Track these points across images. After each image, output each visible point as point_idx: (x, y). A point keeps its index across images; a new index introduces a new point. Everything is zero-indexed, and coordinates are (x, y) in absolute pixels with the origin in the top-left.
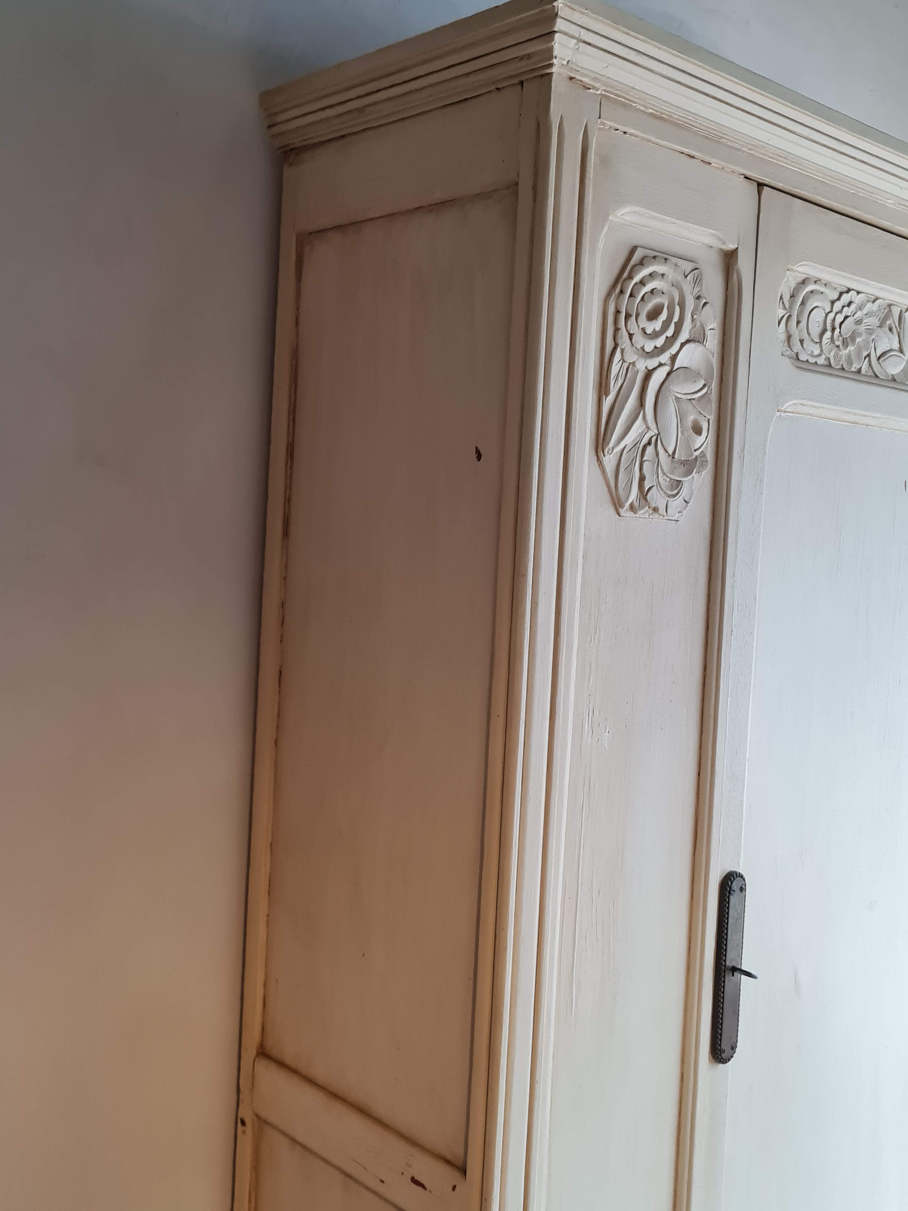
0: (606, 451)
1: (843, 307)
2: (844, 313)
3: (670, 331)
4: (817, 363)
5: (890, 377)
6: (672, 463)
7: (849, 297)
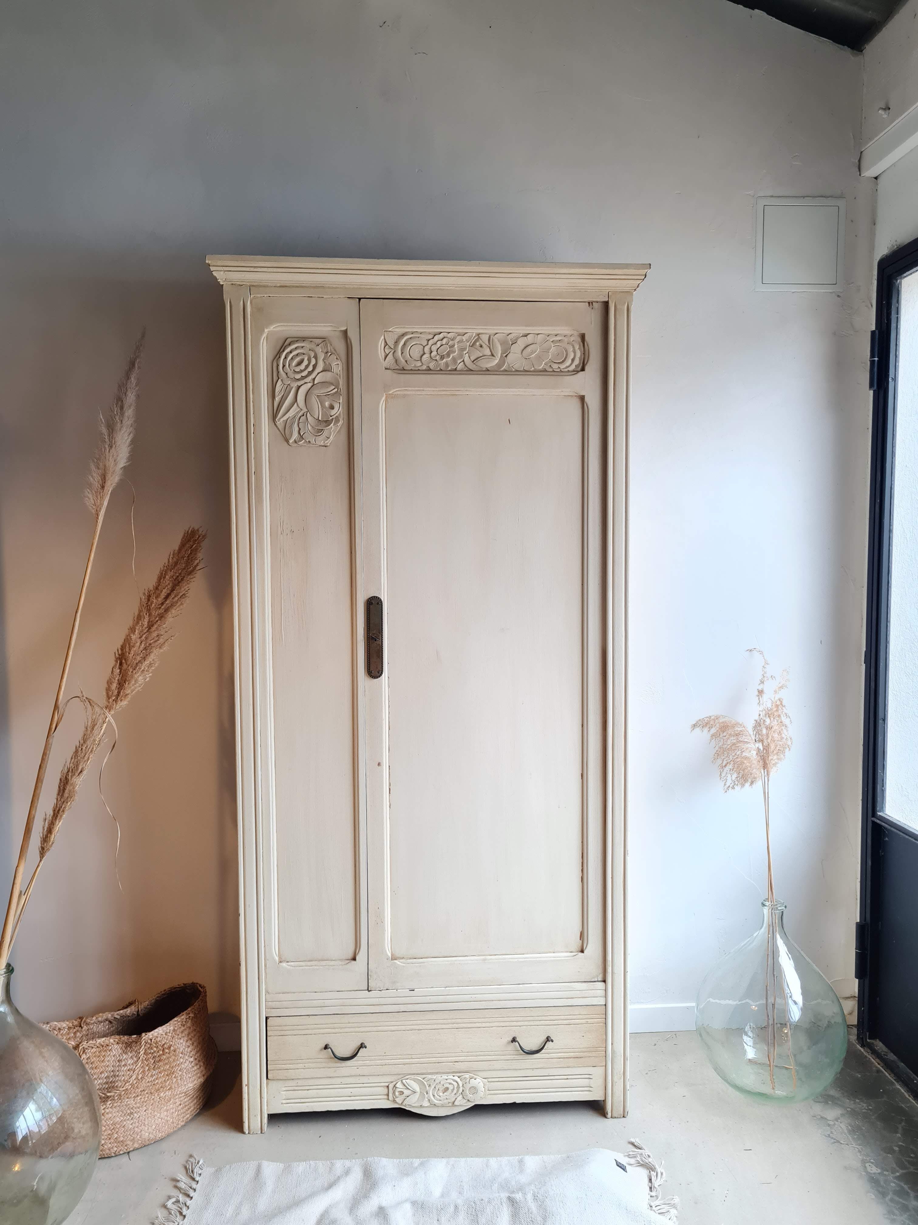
0: (277, 420)
1: (438, 341)
2: (439, 344)
3: (310, 368)
4: (419, 370)
5: (484, 369)
6: (318, 422)
7: (441, 336)
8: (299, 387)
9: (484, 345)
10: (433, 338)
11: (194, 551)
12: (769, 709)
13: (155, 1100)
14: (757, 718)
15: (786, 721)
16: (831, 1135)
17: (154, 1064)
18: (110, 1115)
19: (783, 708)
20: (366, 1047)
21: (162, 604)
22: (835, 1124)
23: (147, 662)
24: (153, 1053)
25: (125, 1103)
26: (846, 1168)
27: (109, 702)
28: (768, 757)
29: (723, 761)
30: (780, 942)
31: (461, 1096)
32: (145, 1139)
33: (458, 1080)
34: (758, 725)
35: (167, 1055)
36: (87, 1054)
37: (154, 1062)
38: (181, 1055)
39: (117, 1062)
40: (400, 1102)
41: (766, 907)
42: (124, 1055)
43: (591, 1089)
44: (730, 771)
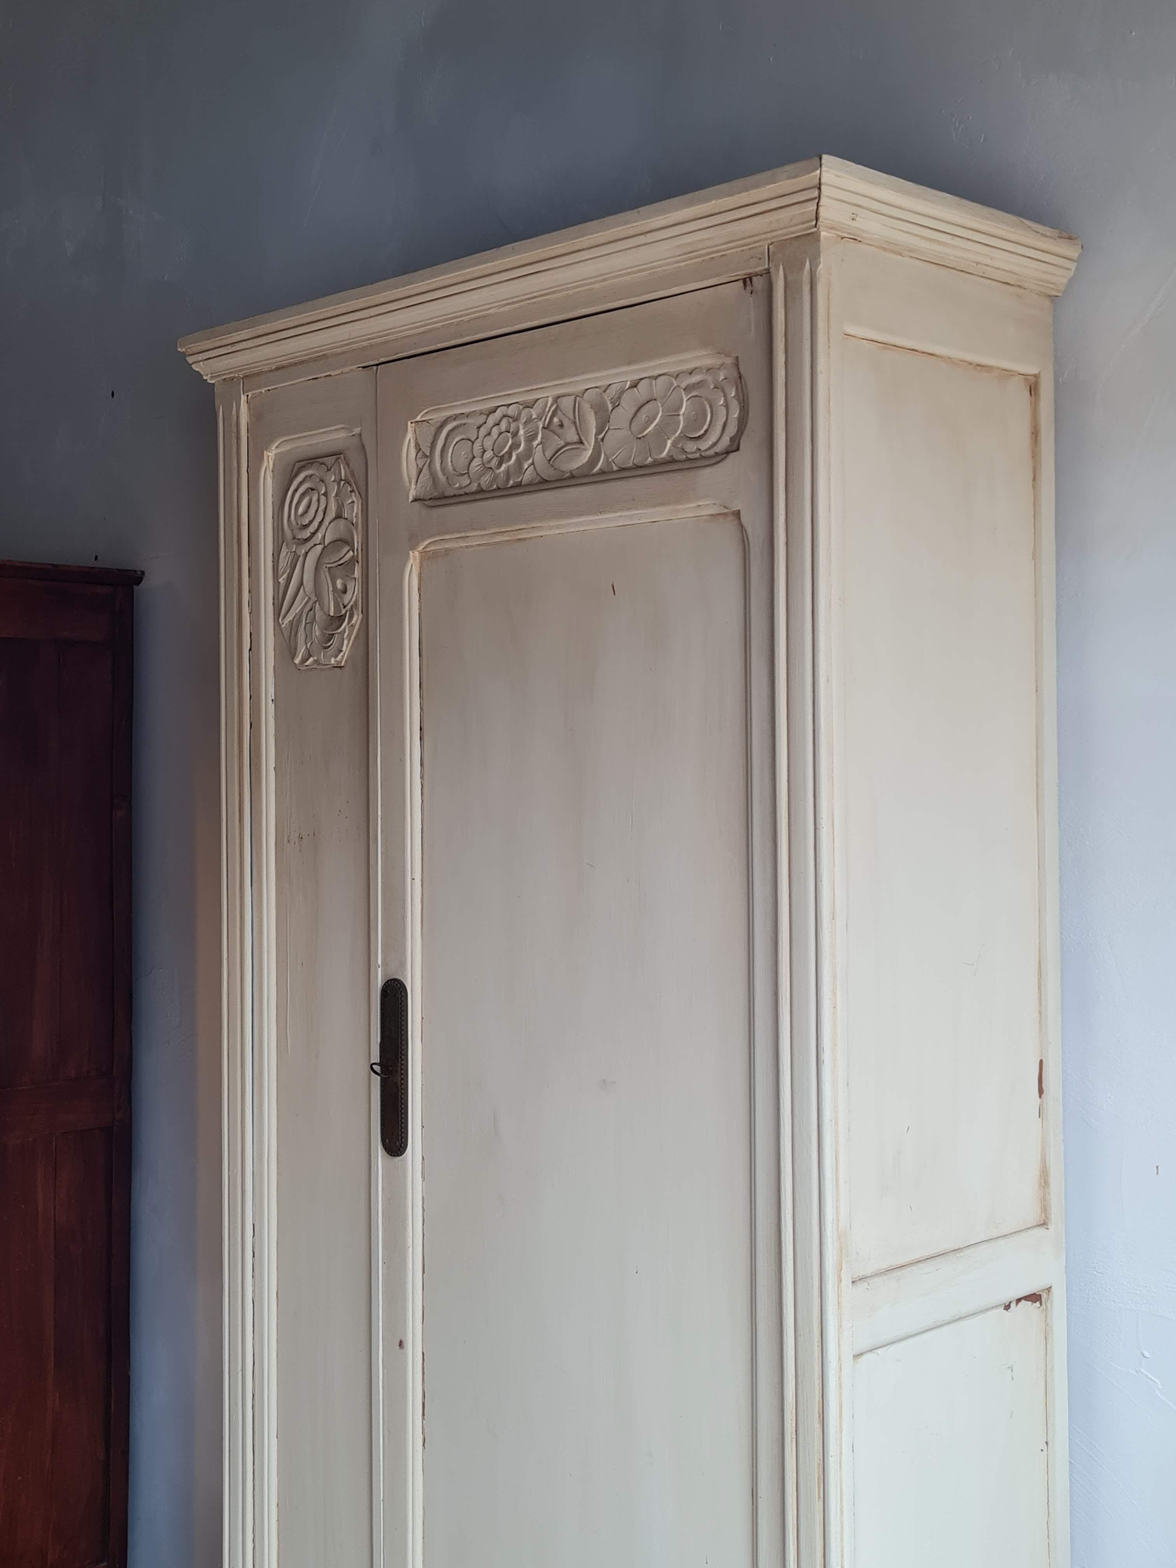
0: (280, 621)
1: (493, 427)
2: (495, 432)
3: (320, 516)
4: (466, 494)
5: (567, 475)
6: (328, 620)
7: (499, 413)
8: (306, 555)
9: (566, 423)
10: (485, 423)
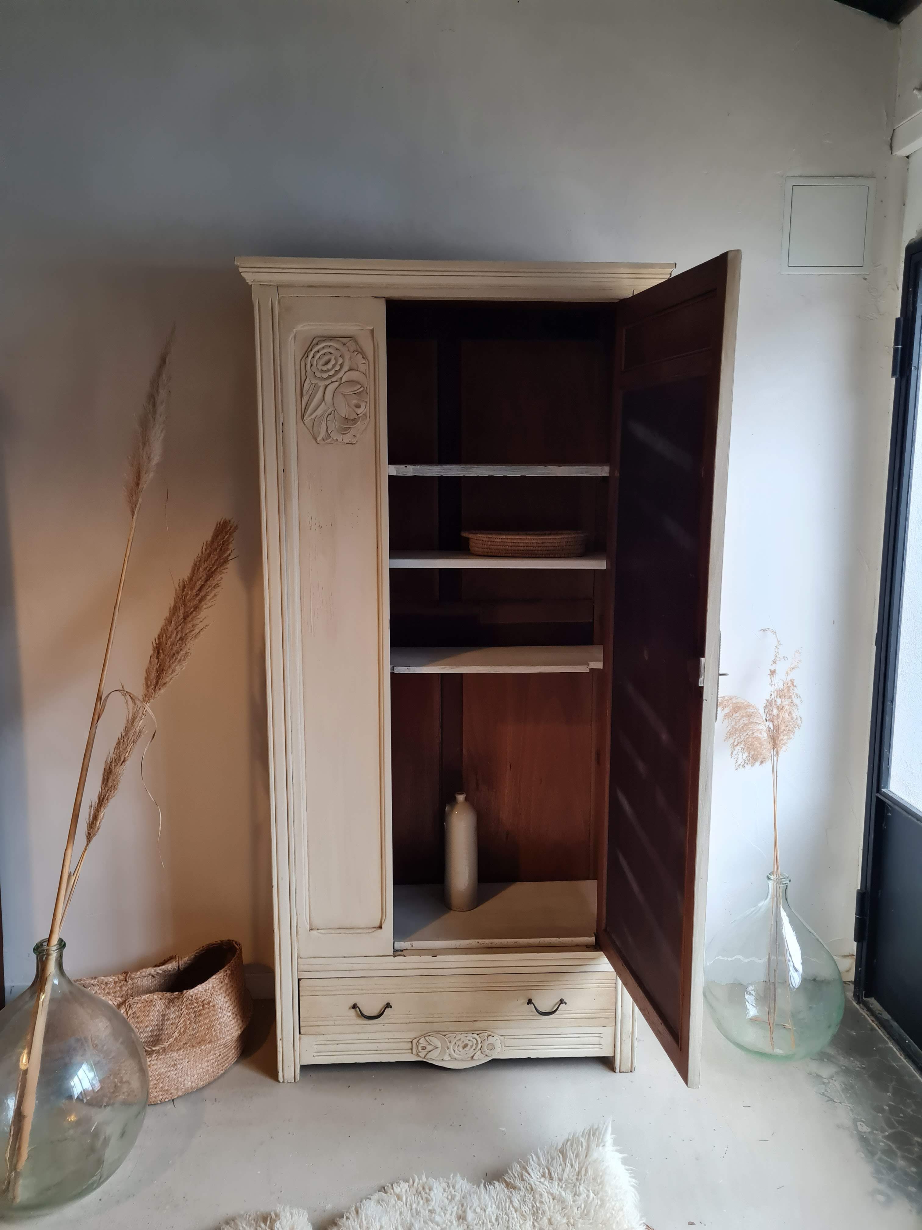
0: (305, 418)
3: (337, 368)
6: (345, 420)
8: (327, 386)
11: (226, 543)
12: (781, 689)
13: (196, 1052)
14: (768, 697)
15: (796, 701)
16: (825, 1093)
17: (195, 1018)
18: (156, 1067)
19: (795, 688)
20: (391, 1007)
21: (197, 595)
22: (829, 1082)
23: (183, 652)
24: (193, 1008)
25: (169, 1055)
26: (838, 1126)
27: (148, 691)
28: (778, 737)
29: (735, 740)
30: (783, 915)
31: (480, 1051)
32: (188, 1088)
33: (477, 1037)
34: (769, 705)
35: (207, 1010)
36: (133, 1009)
37: (195, 1016)
38: (219, 1010)
39: (161, 1016)
40: (423, 1056)
41: (771, 881)
42: (167, 1010)
43: (601, 1046)
44: (741, 749)
